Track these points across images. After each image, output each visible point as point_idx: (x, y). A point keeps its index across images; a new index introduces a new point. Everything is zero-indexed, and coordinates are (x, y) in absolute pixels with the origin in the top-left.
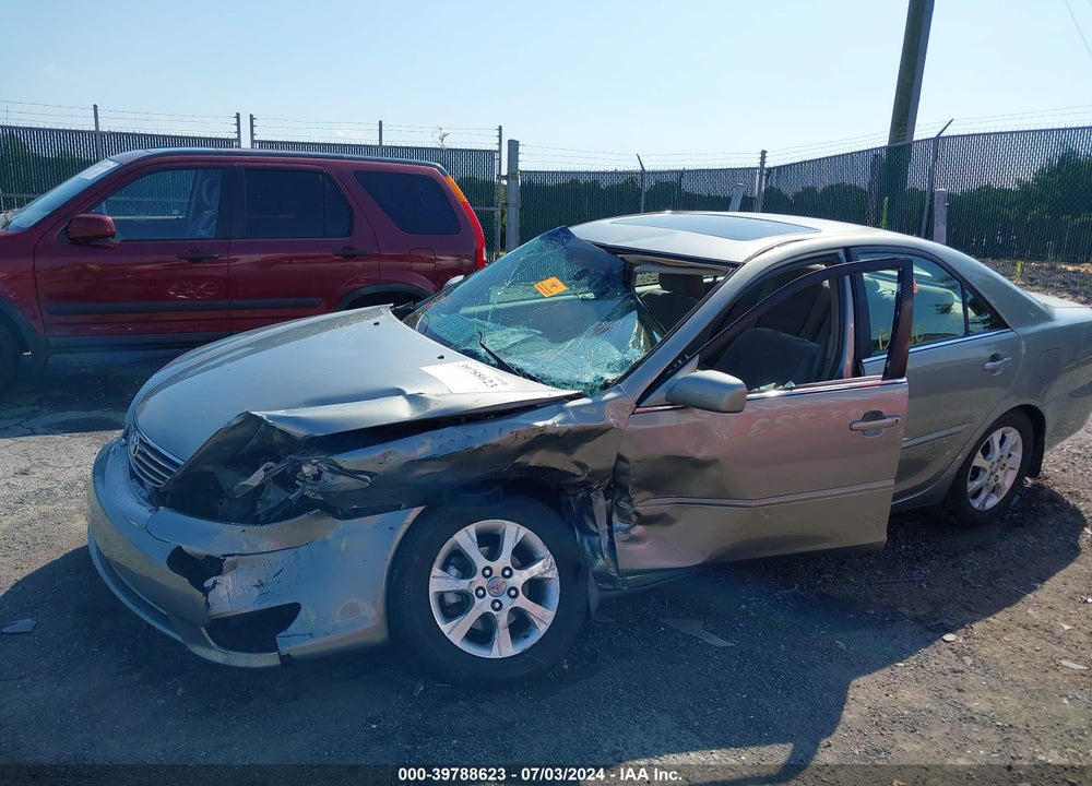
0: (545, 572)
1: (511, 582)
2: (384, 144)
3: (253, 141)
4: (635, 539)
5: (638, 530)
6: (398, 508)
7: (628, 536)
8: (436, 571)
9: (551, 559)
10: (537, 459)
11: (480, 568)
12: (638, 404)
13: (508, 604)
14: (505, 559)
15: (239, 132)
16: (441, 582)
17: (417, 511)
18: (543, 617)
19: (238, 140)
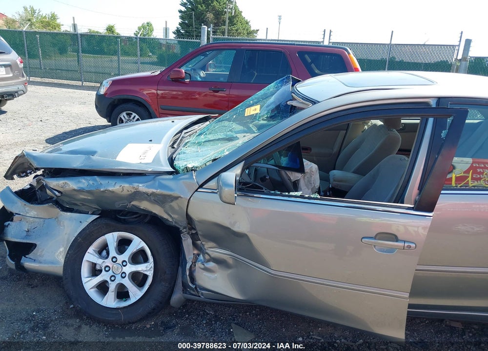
0: (146, 271)
1: (125, 269)
2: (392, 43)
3: (329, 42)
4: (207, 269)
5: (211, 265)
6: (87, 213)
7: (202, 266)
8: (91, 250)
9: (152, 265)
10: (145, 205)
11: (111, 255)
12: (201, 186)
13: (119, 280)
14: (126, 256)
15: (324, 38)
16: (91, 256)
17: (95, 217)
18: (136, 294)
19: (323, 42)
